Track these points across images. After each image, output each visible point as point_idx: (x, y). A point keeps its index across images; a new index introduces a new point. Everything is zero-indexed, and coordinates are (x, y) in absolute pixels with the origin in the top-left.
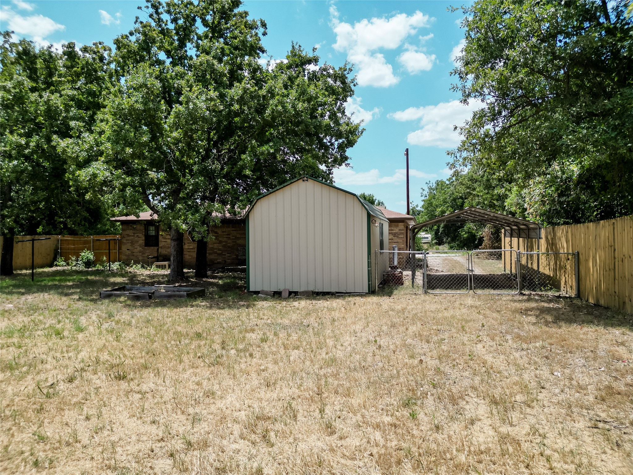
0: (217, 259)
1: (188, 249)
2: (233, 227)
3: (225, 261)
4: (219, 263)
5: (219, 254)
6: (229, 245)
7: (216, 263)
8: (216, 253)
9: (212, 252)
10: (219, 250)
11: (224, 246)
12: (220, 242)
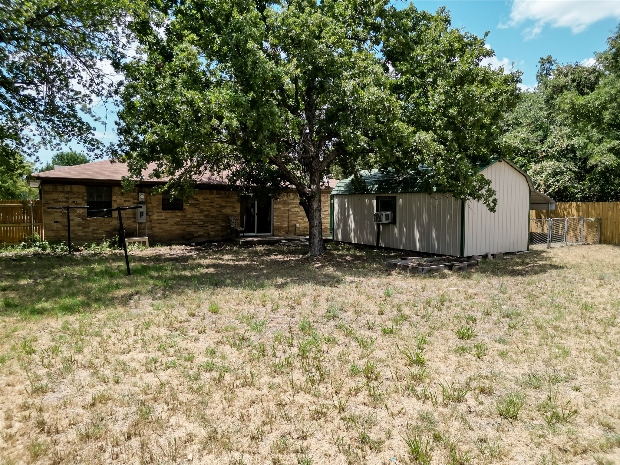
0: (197, 232)
1: (158, 220)
2: (217, 194)
3: (208, 234)
4: (200, 236)
5: (200, 226)
6: (212, 214)
7: (196, 237)
8: (196, 224)
9: (191, 223)
10: (200, 220)
11: (206, 216)
12: (202, 211)
